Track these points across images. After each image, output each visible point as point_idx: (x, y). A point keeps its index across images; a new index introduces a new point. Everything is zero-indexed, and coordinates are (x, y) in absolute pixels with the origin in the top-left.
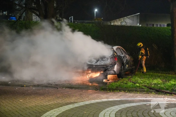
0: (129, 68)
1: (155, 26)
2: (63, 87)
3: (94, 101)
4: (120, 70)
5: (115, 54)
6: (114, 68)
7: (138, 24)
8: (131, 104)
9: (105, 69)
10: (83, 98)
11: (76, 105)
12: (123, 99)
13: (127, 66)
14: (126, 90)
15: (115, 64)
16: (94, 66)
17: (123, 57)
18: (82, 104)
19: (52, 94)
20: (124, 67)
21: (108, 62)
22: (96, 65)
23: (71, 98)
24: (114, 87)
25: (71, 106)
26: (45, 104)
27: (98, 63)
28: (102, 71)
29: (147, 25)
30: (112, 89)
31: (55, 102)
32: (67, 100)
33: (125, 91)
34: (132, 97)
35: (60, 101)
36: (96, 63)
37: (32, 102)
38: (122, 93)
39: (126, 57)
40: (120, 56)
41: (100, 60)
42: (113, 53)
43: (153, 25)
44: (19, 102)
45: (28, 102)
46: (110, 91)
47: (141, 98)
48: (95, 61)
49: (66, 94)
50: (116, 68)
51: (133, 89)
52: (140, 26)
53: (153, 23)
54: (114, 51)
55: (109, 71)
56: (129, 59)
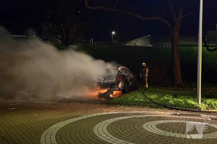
0: (132, 85)
1: (164, 46)
2: (75, 102)
3: (96, 114)
4: (124, 87)
5: (120, 74)
6: (118, 85)
7: (149, 45)
8: (124, 117)
9: (111, 86)
10: (88, 112)
11: (80, 118)
12: (120, 112)
13: (131, 83)
14: (126, 104)
15: (120, 82)
16: (102, 84)
17: (127, 76)
18: (85, 117)
19: (63, 108)
20: (127, 84)
21: (114, 80)
22: (104, 83)
23: (77, 112)
24: (117, 102)
25: (75, 119)
26: (55, 117)
27: (105, 82)
28: (108, 87)
29: (157, 45)
30: (114, 103)
31: (63, 116)
32: (74, 114)
33: (124, 105)
34: (129, 110)
35: (67, 115)
36: (104, 81)
37: (44, 116)
38: (122, 107)
39: (130, 76)
40: (124, 75)
41: (107, 78)
42: (118, 73)
43: (162, 45)
44: (33, 117)
45: (41, 116)
46: (113, 105)
47: (136, 111)
48: (103, 79)
49: (74, 108)
50: (120, 85)
51: (132, 103)
52: (151, 46)
53: (163, 44)
54: (119, 71)
55: (114, 88)
56: (133, 77)
